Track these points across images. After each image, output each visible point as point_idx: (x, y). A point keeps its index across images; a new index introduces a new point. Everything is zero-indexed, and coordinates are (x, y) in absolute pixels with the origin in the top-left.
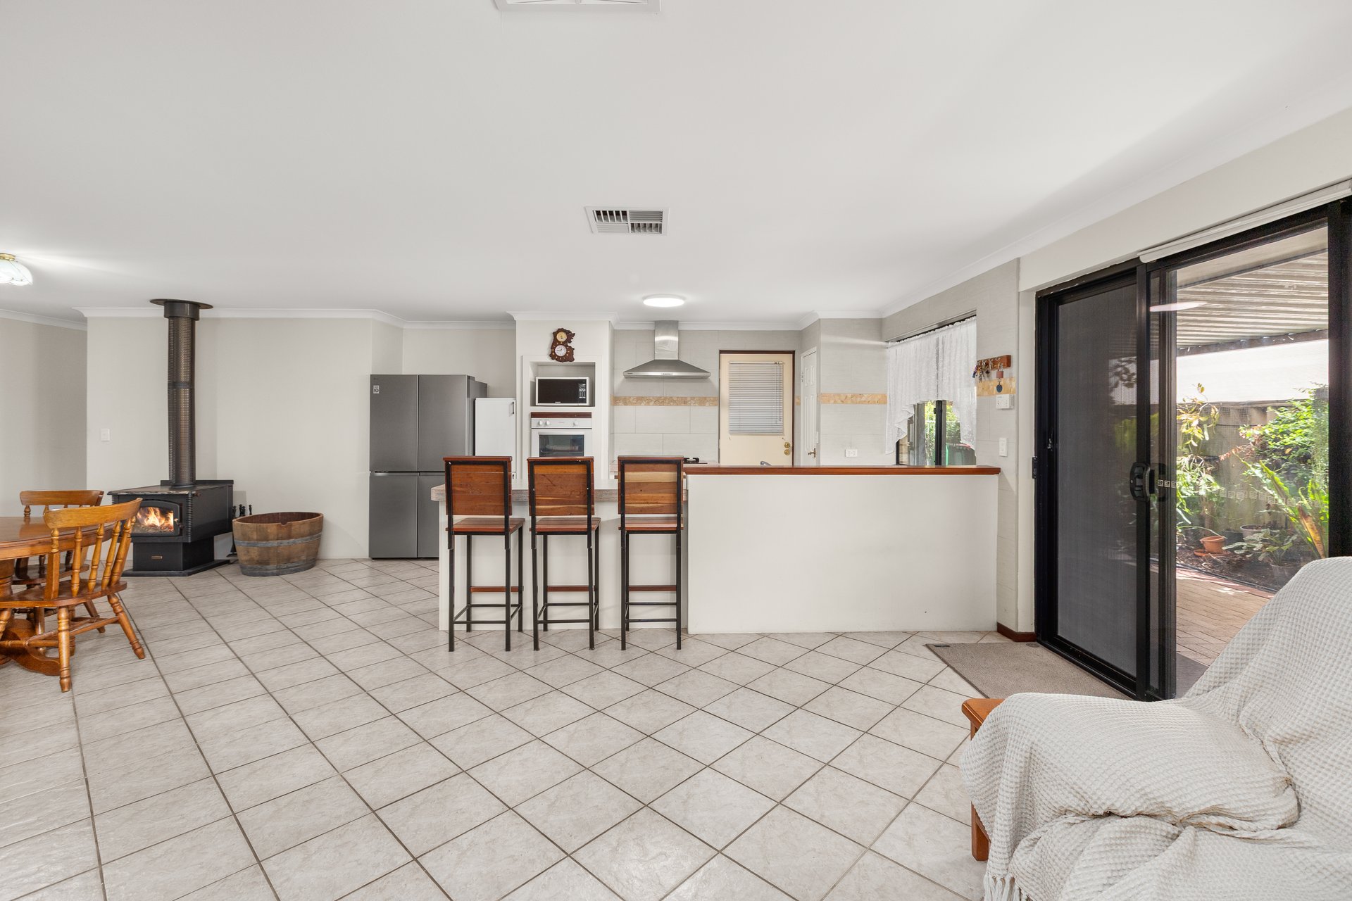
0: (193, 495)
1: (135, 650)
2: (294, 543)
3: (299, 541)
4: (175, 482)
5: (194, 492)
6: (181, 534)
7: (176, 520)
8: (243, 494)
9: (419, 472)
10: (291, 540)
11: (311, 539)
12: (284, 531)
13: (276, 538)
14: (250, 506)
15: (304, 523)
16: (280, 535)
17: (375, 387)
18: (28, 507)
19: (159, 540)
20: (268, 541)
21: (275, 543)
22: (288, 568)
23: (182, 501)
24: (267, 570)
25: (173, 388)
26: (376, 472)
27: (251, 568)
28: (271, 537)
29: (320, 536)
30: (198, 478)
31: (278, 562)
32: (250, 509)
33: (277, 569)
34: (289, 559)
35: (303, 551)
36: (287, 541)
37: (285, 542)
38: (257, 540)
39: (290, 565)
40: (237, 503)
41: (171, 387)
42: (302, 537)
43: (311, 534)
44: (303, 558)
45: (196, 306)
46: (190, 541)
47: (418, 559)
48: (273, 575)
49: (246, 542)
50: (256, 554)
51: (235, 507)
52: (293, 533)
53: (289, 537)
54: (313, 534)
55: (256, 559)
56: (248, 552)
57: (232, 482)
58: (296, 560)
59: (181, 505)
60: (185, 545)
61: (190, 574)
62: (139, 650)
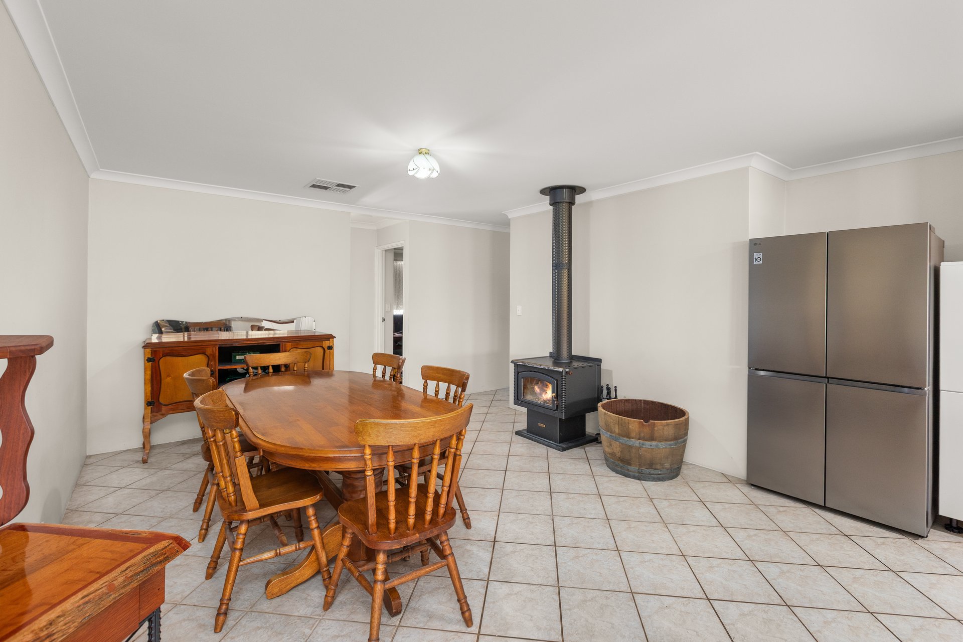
0: (567, 372)
1: (463, 613)
2: (657, 446)
3: (662, 445)
4: (556, 357)
5: (567, 370)
6: (557, 410)
7: (554, 395)
8: (610, 372)
9: (828, 378)
10: (654, 443)
11: (676, 444)
12: (646, 431)
13: (638, 437)
14: (615, 387)
15: (668, 425)
16: (642, 435)
17: (755, 255)
18: (426, 382)
19: (542, 411)
20: (629, 438)
21: (636, 443)
22: (650, 474)
23: (558, 377)
24: (628, 470)
25: (555, 269)
26: (757, 369)
27: (613, 463)
28: (633, 435)
29: (686, 440)
30: (574, 353)
31: (640, 466)
32: (616, 391)
33: (639, 473)
34: (651, 465)
35: (667, 458)
36: (650, 443)
37: (648, 444)
38: (619, 434)
39: (652, 471)
40: (604, 383)
41: (554, 268)
42: (666, 440)
43: (676, 439)
44: (667, 465)
45: (575, 190)
46: (563, 418)
47: (824, 508)
48: (634, 477)
49: (609, 433)
50: (618, 449)
51: (602, 387)
52: (656, 434)
53: (652, 439)
54: (678, 439)
55: (618, 455)
56: (611, 445)
57: (600, 360)
58: (658, 467)
59: (557, 381)
60: (561, 420)
61: (564, 450)
62: (467, 614)
